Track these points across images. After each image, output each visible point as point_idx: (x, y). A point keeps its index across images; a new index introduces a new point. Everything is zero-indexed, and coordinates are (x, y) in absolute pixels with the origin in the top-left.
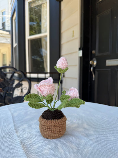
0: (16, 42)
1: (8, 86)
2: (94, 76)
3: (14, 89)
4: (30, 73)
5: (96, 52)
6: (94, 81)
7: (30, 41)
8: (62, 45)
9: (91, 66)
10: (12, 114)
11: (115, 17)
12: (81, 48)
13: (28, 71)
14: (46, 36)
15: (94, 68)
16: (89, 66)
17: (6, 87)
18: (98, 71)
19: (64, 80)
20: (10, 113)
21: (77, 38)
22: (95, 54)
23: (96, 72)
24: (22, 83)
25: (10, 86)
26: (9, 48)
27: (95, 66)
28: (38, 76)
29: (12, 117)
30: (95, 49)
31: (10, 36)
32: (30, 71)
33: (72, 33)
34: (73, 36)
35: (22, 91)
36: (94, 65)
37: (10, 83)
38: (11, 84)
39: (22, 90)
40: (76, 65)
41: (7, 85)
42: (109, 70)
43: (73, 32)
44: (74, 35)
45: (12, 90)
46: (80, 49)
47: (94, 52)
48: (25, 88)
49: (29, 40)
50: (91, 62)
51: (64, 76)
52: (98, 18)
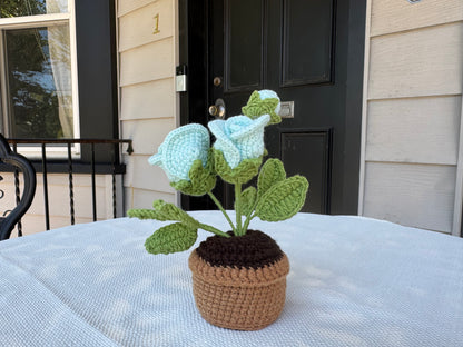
5: (224, 82)
16: (208, 119)
19: (131, 163)
21: (171, 37)
22: (221, 87)
28: (44, 152)
30: (221, 75)
33: (154, 20)
34: (157, 31)
43: (157, 17)
46: (179, 71)
47: (217, 80)
50: (211, 109)
51: (130, 151)
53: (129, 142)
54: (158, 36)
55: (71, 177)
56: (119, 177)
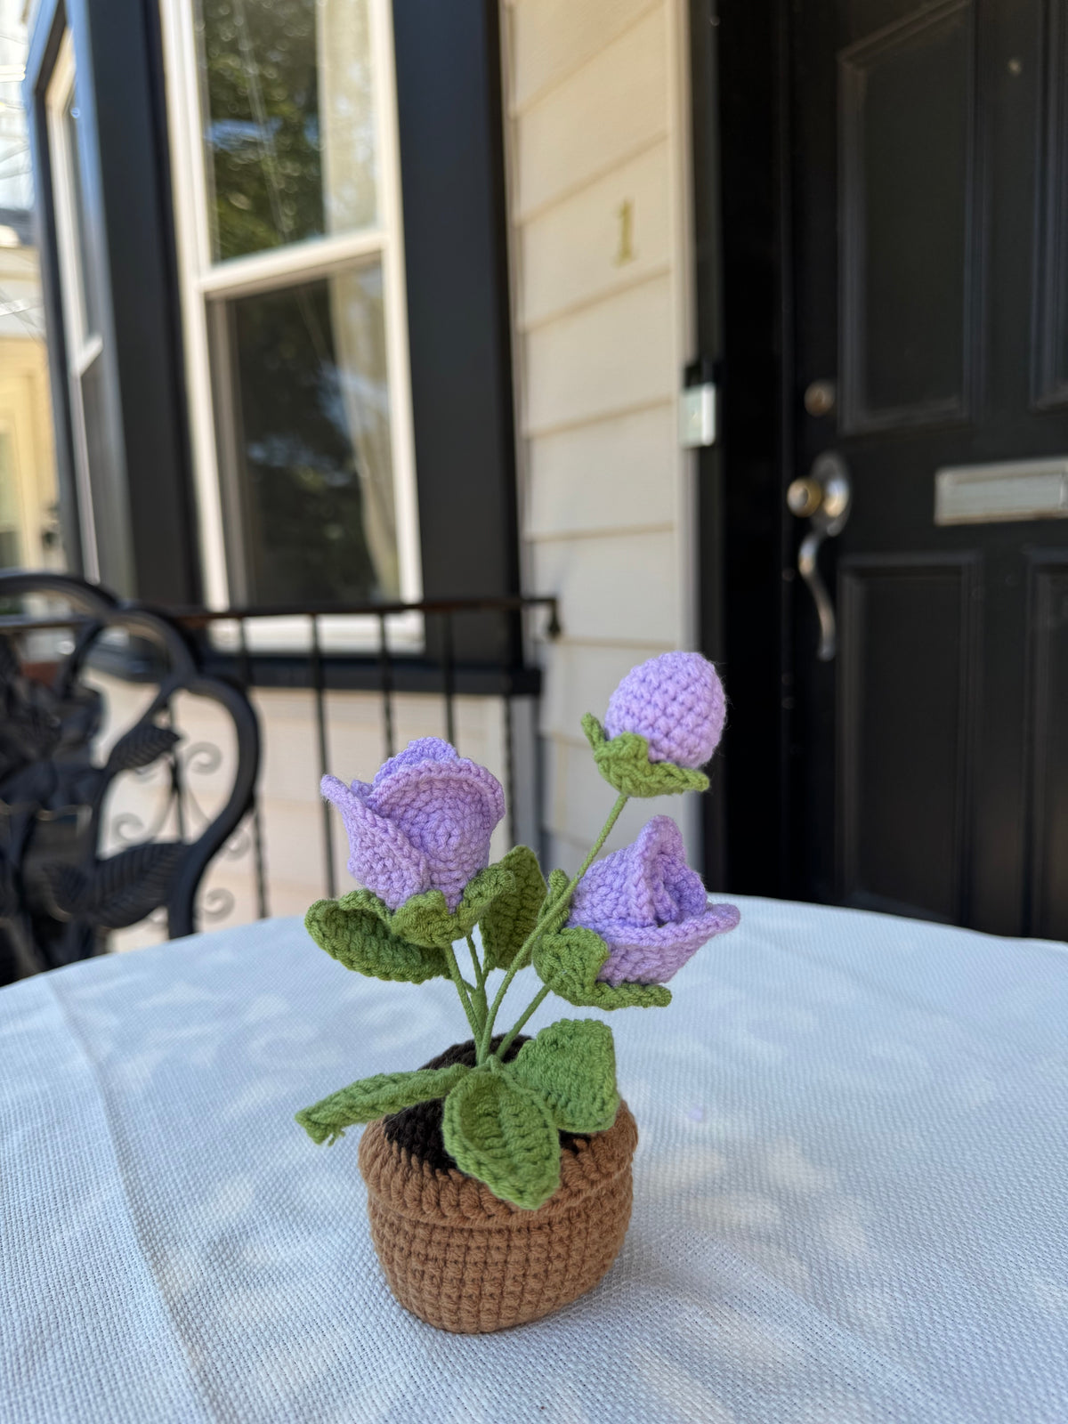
0: (90, 329)
1: (45, 753)
2: (826, 619)
3: (103, 779)
4: (237, 613)
5: (838, 399)
6: (834, 663)
7: (220, 314)
8: (525, 335)
9: (803, 525)
10: (103, 1069)
11: (1015, 67)
12: (707, 368)
13: (217, 595)
14: (372, 263)
15: (829, 552)
16: (786, 527)
17: (24, 762)
18: (862, 573)
19: (559, 665)
20: (80, 1062)
21: (664, 273)
22: (829, 420)
23: (851, 588)
24: (172, 718)
25: (60, 756)
26: (30, 377)
27: (833, 529)
28: (315, 633)
29: (100, 1104)
30: (831, 373)
31: (29, 265)
32: (242, 600)
33: (616, 223)
34: (626, 253)
35: (176, 785)
36: (830, 519)
37: (58, 730)
38: (71, 733)
39: (175, 772)
40: (664, 528)
41: (32, 751)
42: (965, 558)
43: (626, 213)
44: (637, 239)
45: (83, 788)
46: (692, 377)
47: (820, 396)
48: (203, 758)
49: (209, 303)
50: (796, 495)
51: (554, 628)
52: (853, 78)
53: (552, 602)
54: (629, 271)
55: (388, 713)
56: (522, 706)
